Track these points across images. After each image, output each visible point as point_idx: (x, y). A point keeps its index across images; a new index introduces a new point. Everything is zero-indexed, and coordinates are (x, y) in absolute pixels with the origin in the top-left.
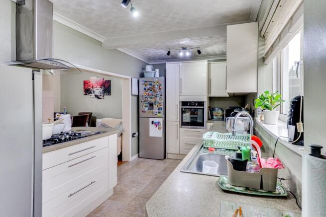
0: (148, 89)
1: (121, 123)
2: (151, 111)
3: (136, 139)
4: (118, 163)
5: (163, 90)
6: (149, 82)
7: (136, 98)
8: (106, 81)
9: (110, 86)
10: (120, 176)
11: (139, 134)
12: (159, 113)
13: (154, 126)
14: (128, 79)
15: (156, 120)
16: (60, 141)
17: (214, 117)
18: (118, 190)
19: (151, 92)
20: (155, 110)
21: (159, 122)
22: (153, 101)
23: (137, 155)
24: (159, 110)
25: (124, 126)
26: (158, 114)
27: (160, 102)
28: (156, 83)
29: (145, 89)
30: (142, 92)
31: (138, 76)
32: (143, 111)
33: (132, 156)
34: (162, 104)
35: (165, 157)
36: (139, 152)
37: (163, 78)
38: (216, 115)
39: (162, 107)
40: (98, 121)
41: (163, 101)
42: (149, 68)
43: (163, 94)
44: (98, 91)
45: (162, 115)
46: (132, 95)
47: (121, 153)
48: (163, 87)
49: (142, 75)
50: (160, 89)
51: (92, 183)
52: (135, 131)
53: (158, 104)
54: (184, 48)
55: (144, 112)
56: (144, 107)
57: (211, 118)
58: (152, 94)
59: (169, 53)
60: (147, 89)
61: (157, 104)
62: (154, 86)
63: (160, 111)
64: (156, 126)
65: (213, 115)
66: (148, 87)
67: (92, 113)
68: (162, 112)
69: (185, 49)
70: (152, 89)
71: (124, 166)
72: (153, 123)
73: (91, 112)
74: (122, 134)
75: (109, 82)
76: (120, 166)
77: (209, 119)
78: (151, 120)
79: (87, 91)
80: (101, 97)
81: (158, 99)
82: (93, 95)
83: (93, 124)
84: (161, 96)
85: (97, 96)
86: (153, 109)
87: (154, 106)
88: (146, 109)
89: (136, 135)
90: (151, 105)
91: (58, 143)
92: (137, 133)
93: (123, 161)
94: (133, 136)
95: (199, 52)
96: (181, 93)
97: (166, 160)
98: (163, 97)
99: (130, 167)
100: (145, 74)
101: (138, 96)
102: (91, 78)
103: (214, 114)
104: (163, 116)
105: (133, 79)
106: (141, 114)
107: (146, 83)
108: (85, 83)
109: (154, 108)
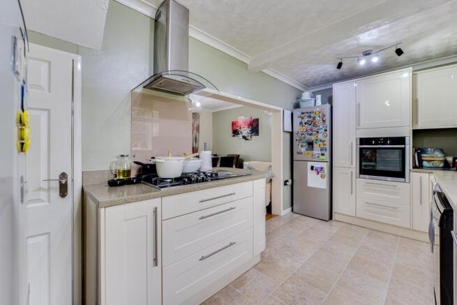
0: (306, 123)
1: (270, 166)
2: (310, 152)
3: (288, 188)
4: (266, 216)
5: (328, 122)
6: (307, 113)
7: (288, 135)
8: (254, 120)
9: (258, 125)
10: (269, 234)
11: (292, 182)
12: (323, 155)
13: (314, 172)
14: (279, 111)
15: (317, 165)
16: (190, 182)
17: (425, 164)
18: (267, 255)
19: (309, 127)
20: (317, 151)
21: (322, 168)
22: (313, 138)
23: (290, 209)
24: (321, 150)
25: (274, 171)
26: (321, 157)
27: (324, 139)
28: (317, 113)
29: (301, 123)
30: (297, 128)
31: (291, 107)
32: (298, 153)
33: (284, 210)
34: (327, 143)
35: (331, 218)
36: (292, 205)
37: (328, 106)
38: (429, 161)
39: (328, 146)
40: (245, 164)
41: (328, 138)
42: (306, 95)
43: (328, 129)
44: (245, 131)
45: (327, 157)
46: (284, 131)
47: (270, 203)
48: (327, 118)
49: (297, 106)
50: (324, 121)
51: (231, 244)
52: (288, 177)
53: (321, 143)
54: (367, 54)
55: (300, 153)
56: (300, 147)
57: (419, 166)
58: (311, 130)
59: (340, 66)
60: (303, 123)
61: (319, 143)
62: (314, 118)
63: (323, 152)
64: (318, 173)
65: (422, 161)
66: (306, 120)
67: (239, 156)
68: (327, 153)
69: (369, 54)
70: (312, 122)
71: (273, 221)
72: (312, 168)
73: (238, 154)
74: (271, 180)
75: (257, 120)
76: (269, 220)
77: (415, 167)
78: (310, 164)
79: (235, 132)
80: (248, 138)
81: (320, 136)
82: (241, 136)
83: (240, 166)
84: (326, 130)
85: (244, 137)
86: (313, 150)
87: (315, 145)
88: (303, 150)
89: (289, 183)
90: (311, 144)
91: (188, 183)
92: (290, 181)
93: (273, 213)
94: (285, 184)
95: (399, 52)
96: (359, 125)
97: (333, 223)
98: (328, 133)
99: (282, 224)
100: (301, 104)
101: (292, 134)
102: (239, 117)
103: (423, 158)
104: (328, 159)
105: (285, 111)
106: (296, 157)
107: (303, 116)
108: (233, 124)
109: (314, 148)
